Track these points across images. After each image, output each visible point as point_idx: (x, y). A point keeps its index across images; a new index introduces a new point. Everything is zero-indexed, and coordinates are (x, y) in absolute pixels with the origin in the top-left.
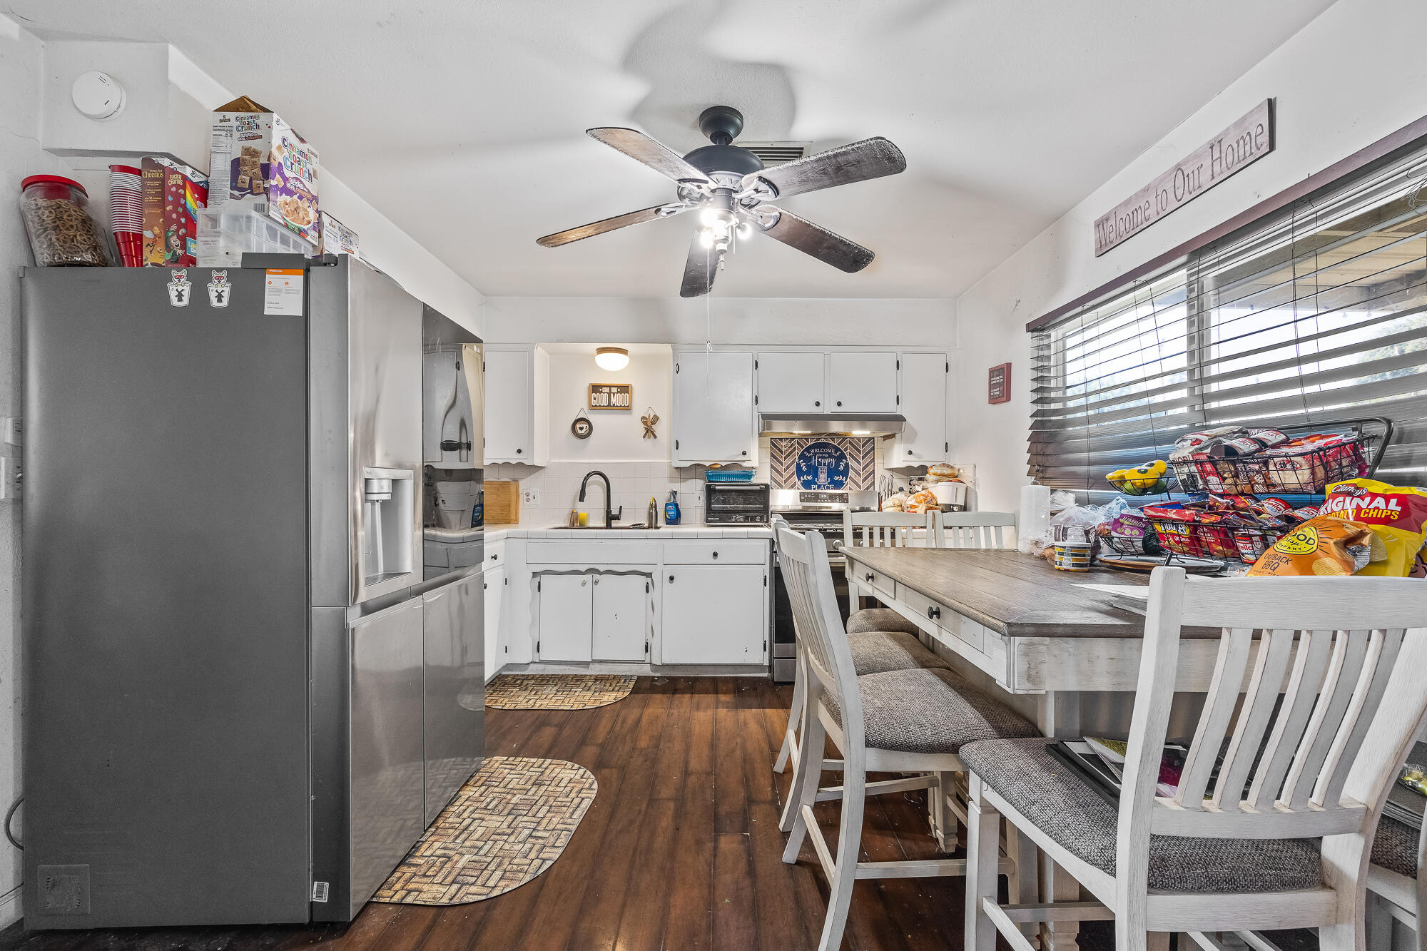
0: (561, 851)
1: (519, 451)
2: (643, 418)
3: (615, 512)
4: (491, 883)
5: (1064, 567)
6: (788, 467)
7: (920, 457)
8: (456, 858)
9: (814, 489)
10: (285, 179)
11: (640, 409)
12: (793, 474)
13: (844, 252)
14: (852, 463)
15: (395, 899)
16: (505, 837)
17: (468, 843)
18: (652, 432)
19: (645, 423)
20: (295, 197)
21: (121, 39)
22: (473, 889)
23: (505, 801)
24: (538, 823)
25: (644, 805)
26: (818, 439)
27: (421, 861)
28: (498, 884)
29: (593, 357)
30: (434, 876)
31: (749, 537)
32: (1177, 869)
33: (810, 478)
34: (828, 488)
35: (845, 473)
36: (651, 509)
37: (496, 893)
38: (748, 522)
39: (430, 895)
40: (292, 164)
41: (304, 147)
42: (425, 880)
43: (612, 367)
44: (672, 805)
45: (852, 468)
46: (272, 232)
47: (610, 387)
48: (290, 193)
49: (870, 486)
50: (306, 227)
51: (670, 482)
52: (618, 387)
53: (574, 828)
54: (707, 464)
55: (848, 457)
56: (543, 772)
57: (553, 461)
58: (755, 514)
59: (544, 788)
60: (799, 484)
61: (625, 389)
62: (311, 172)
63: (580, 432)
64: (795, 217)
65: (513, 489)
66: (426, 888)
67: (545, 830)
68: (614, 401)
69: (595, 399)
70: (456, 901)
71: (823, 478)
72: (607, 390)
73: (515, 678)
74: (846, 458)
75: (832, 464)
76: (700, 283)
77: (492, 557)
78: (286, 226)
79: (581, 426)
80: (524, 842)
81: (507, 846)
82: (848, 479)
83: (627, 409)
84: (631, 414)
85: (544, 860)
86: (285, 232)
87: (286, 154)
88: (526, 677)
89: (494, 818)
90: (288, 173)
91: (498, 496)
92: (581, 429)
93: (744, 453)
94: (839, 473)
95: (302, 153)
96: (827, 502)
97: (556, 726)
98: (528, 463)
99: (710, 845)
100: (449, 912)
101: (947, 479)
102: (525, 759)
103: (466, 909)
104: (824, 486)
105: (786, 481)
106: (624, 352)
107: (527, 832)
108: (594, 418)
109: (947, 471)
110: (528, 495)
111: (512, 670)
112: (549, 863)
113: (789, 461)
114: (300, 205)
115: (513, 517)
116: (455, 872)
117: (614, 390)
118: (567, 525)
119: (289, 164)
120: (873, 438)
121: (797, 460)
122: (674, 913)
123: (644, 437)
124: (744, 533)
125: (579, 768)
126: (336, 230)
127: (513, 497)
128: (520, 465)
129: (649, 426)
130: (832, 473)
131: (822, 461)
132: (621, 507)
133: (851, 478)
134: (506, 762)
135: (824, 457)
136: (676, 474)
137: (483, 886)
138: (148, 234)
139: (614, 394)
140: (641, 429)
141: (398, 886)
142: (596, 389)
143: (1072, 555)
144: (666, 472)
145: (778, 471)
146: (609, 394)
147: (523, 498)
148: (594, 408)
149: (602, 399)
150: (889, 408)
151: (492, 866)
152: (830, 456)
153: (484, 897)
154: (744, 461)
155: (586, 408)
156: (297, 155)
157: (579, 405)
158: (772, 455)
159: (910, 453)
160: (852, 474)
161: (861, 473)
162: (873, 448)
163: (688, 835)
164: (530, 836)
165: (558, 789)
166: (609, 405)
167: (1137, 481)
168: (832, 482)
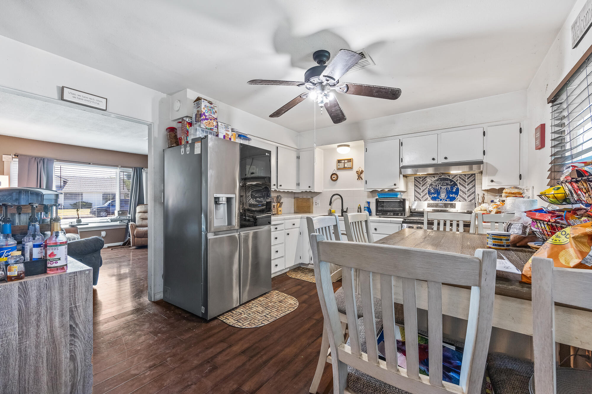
0: (269, 322)
1: (309, 187)
2: (357, 172)
3: (345, 210)
4: (244, 324)
5: (489, 245)
6: (423, 191)
7: (498, 183)
8: (242, 315)
9: (438, 201)
10: (206, 116)
11: (356, 168)
12: (426, 194)
13: (385, 92)
14: (460, 187)
15: (222, 319)
16: (258, 314)
17: (248, 312)
18: (361, 177)
19: (358, 174)
20: (209, 120)
21: (179, 91)
22: (240, 324)
23: (267, 304)
24: (270, 313)
25: (306, 319)
26: (440, 176)
27: (235, 312)
28: (246, 325)
29: (336, 149)
30: (234, 317)
31: (391, 222)
32: (361, 386)
33: (435, 195)
34: (446, 200)
35: (457, 193)
36: (358, 209)
37: (244, 327)
38: (395, 216)
39: (229, 321)
40: (208, 111)
41: (212, 106)
42: (231, 317)
43: (344, 152)
44: (314, 321)
45: (461, 190)
46: (203, 131)
47: (344, 160)
48: (207, 119)
49: (473, 199)
50: (213, 128)
51: (368, 198)
52: (347, 160)
53: (278, 318)
54: (379, 190)
55: (458, 184)
56: (285, 299)
57: (324, 190)
58: (399, 212)
59: (281, 303)
60: (429, 198)
61: (350, 160)
62: (214, 112)
63: (333, 179)
64: (353, 84)
65: (311, 201)
66: (230, 319)
67: (270, 315)
68: (346, 166)
69: (339, 165)
70: (233, 325)
71: (443, 195)
72: (343, 161)
73: (303, 268)
74: (457, 185)
75: (449, 188)
76: (339, 117)
77: (293, 224)
78: (206, 128)
79: (334, 176)
80: (262, 317)
81: (256, 316)
82: (458, 196)
83: (351, 168)
84: (352, 170)
85: (262, 323)
86: (207, 130)
87: (206, 109)
88: (307, 269)
89: (261, 307)
90: (206, 114)
91: (307, 203)
92: (334, 178)
93: (395, 185)
94: (453, 193)
95: (211, 107)
96: (443, 207)
97: (302, 286)
98: (312, 191)
99: (315, 338)
100: (230, 327)
101: (514, 195)
102: (283, 294)
103: (235, 328)
104: (444, 199)
105: (422, 197)
106: (348, 146)
107: (265, 314)
108: (339, 173)
109: (516, 191)
110: (316, 203)
111: (303, 266)
112: (263, 325)
113: (424, 187)
114: (211, 122)
115: (311, 211)
116: (240, 318)
117: (346, 161)
118: (327, 214)
119: (207, 112)
120: (475, 174)
121: (428, 187)
122: (283, 353)
123: (358, 179)
124: (389, 221)
125: (296, 301)
126: (223, 126)
127: (311, 204)
128: (310, 192)
129: (360, 174)
130: (448, 192)
131: (443, 187)
132: (347, 208)
133: (460, 196)
134: (278, 293)
135: (444, 185)
136: (370, 194)
137: (242, 324)
138: (182, 137)
139: (346, 163)
140: (356, 176)
141: (225, 316)
142: (339, 161)
143: (493, 239)
144: (366, 194)
145: (418, 193)
146: (344, 163)
147: (314, 204)
148: (339, 169)
149: (341, 165)
150: (479, 157)
151: (248, 320)
152: (447, 184)
153: (240, 327)
154: (396, 188)
155: (336, 169)
156: (209, 109)
157: (333, 168)
158: (415, 185)
159: (492, 181)
160: (460, 193)
161: (467, 193)
162: (475, 179)
163: (311, 332)
164: (265, 316)
165: (284, 305)
166: (344, 167)
167: (550, 195)
168: (449, 197)
